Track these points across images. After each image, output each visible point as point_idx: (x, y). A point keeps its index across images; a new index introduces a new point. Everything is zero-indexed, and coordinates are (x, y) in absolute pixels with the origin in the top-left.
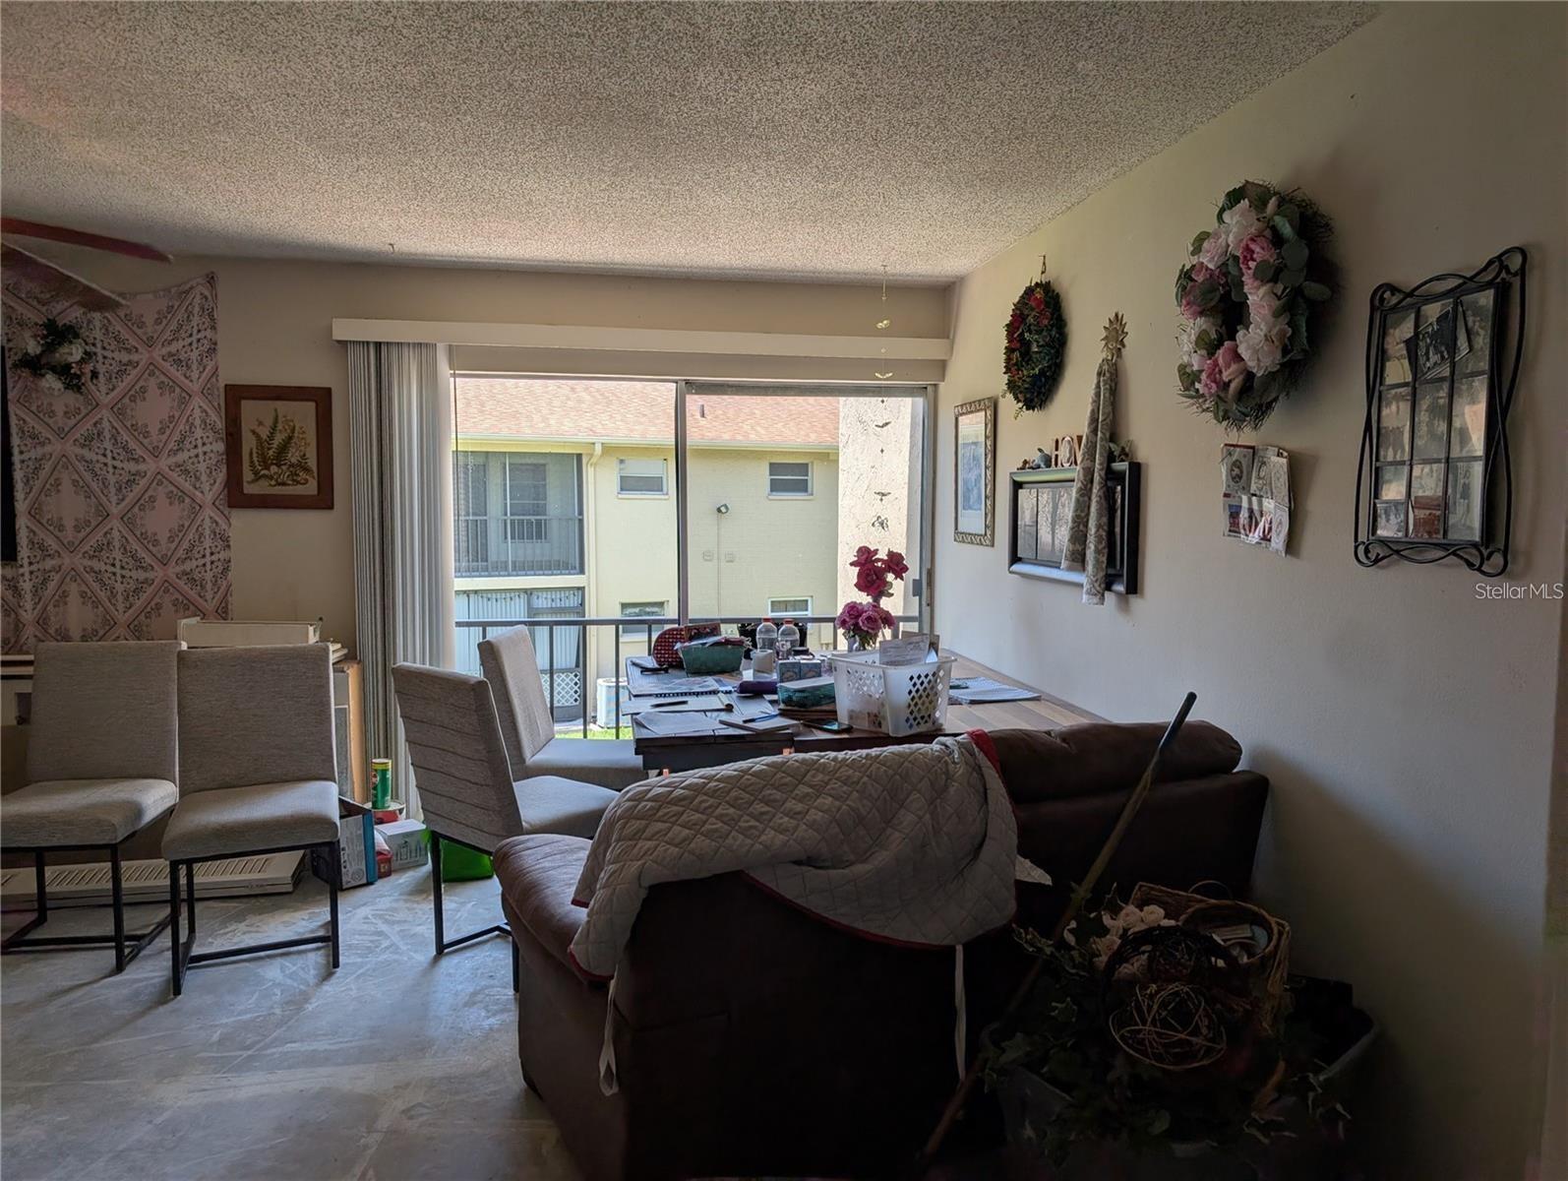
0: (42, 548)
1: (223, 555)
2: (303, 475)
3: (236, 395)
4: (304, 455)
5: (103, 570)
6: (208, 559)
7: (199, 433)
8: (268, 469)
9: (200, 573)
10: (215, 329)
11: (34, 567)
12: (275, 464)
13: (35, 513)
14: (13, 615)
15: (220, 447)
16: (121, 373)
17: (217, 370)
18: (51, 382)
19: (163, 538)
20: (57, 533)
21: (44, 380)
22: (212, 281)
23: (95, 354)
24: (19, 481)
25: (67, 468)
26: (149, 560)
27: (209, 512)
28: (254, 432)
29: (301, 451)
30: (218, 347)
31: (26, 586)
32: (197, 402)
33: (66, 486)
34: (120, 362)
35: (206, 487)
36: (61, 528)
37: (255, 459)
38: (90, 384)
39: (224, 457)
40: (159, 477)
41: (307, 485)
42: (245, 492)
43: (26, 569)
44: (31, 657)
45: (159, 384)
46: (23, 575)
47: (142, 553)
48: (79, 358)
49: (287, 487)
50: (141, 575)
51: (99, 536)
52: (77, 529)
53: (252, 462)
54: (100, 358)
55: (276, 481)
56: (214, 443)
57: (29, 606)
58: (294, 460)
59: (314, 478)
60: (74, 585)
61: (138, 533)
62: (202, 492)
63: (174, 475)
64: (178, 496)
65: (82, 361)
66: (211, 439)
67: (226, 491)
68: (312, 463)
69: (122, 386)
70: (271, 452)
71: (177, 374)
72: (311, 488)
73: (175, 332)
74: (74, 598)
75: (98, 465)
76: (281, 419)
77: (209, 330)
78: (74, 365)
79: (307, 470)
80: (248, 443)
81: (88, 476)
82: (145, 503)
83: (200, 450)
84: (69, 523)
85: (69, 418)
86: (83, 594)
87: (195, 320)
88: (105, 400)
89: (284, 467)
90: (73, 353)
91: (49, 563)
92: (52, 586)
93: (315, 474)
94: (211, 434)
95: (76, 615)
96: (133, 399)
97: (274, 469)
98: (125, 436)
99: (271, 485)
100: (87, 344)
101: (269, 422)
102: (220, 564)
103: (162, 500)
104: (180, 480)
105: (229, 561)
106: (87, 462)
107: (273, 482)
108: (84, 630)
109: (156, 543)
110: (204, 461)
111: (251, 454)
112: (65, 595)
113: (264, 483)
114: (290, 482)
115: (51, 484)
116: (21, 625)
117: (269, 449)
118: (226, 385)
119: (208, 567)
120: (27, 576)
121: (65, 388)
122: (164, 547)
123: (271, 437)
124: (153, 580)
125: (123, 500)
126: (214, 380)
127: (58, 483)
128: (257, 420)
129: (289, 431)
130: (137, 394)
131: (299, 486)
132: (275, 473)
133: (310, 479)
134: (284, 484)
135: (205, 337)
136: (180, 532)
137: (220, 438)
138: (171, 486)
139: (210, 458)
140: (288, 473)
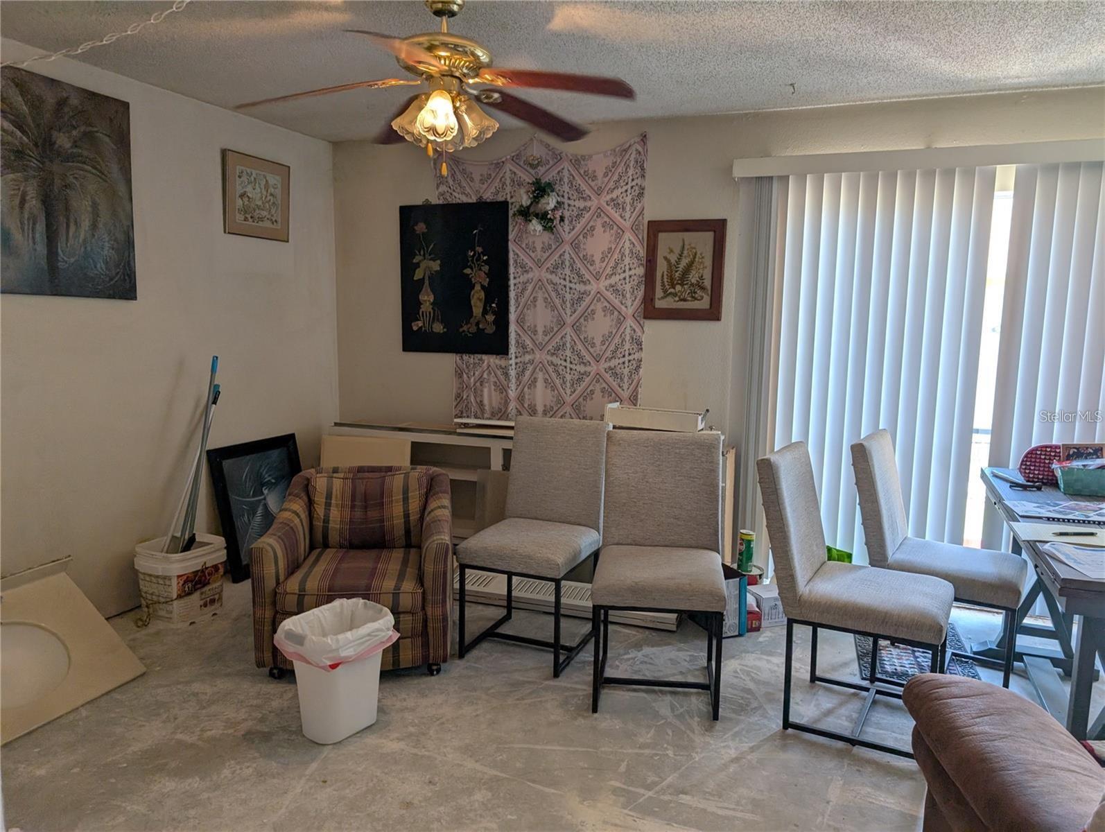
0: (524, 347)
1: (636, 356)
2: (699, 292)
3: (656, 229)
4: (702, 277)
5: (559, 364)
6: (627, 358)
7: (627, 260)
8: (674, 288)
9: (620, 369)
10: (644, 176)
11: (518, 360)
12: (679, 284)
13: (520, 321)
14: (504, 393)
15: (641, 271)
16: (579, 216)
17: (643, 210)
18: (536, 226)
19: (598, 341)
20: (532, 336)
21: (531, 224)
22: (644, 139)
23: (563, 203)
24: (513, 299)
25: (542, 289)
26: (588, 358)
27: (630, 322)
28: (665, 258)
29: (699, 273)
30: (645, 192)
31: (513, 373)
32: (628, 235)
33: (540, 302)
34: (579, 208)
35: (629, 303)
36: (535, 332)
37: (665, 280)
38: (559, 226)
39: (644, 279)
40: (599, 295)
41: (702, 301)
42: (657, 306)
43: (513, 362)
44: (512, 424)
45: (603, 224)
46: (511, 365)
47: (584, 352)
48: (553, 206)
49: (687, 302)
50: (582, 369)
51: (557, 339)
52: (545, 333)
53: (663, 282)
54: (566, 206)
55: (679, 297)
56: (637, 268)
57: (513, 386)
58: (694, 281)
59: (708, 295)
60: (541, 373)
61: (582, 337)
62: (626, 307)
63: (608, 294)
64: (611, 309)
65: (555, 209)
66: (635, 265)
67: (642, 306)
68: (707, 283)
69: (579, 227)
70: (677, 274)
71: (616, 216)
72: (704, 303)
73: (616, 182)
74: (540, 384)
75: (560, 286)
76: (686, 247)
77: (640, 178)
78: (550, 212)
79: (703, 288)
80: (661, 267)
81: (553, 295)
82: (588, 315)
83: (627, 274)
84: (540, 330)
85: (545, 252)
86: (546, 381)
87: (631, 172)
88: (568, 237)
89: (686, 286)
90: (550, 202)
91: (527, 358)
92: (528, 373)
93: (709, 292)
94: (635, 261)
95: (541, 395)
96: (585, 236)
97: (678, 288)
98: (579, 265)
99: (675, 301)
100: (558, 196)
101: (677, 251)
102: (634, 362)
103: (599, 313)
104: (612, 298)
105: (641, 361)
106: (554, 284)
107: (677, 299)
108: (545, 406)
109: (593, 345)
110: (629, 282)
111: (663, 276)
112: (535, 380)
113: (670, 299)
114: (689, 298)
115: (531, 302)
116: (509, 401)
117: (676, 271)
118: (649, 222)
119: (627, 364)
120: (514, 367)
121: (544, 230)
122: (599, 348)
123: (678, 261)
124: (590, 373)
125: (575, 312)
126: (640, 218)
127: (535, 299)
128: (669, 248)
129: (691, 256)
130: (589, 232)
131: (696, 301)
132: (679, 291)
133: (705, 296)
134: (685, 300)
135: (637, 184)
136: (609, 337)
137: (642, 264)
138: (606, 302)
139: (634, 280)
140: (689, 291)
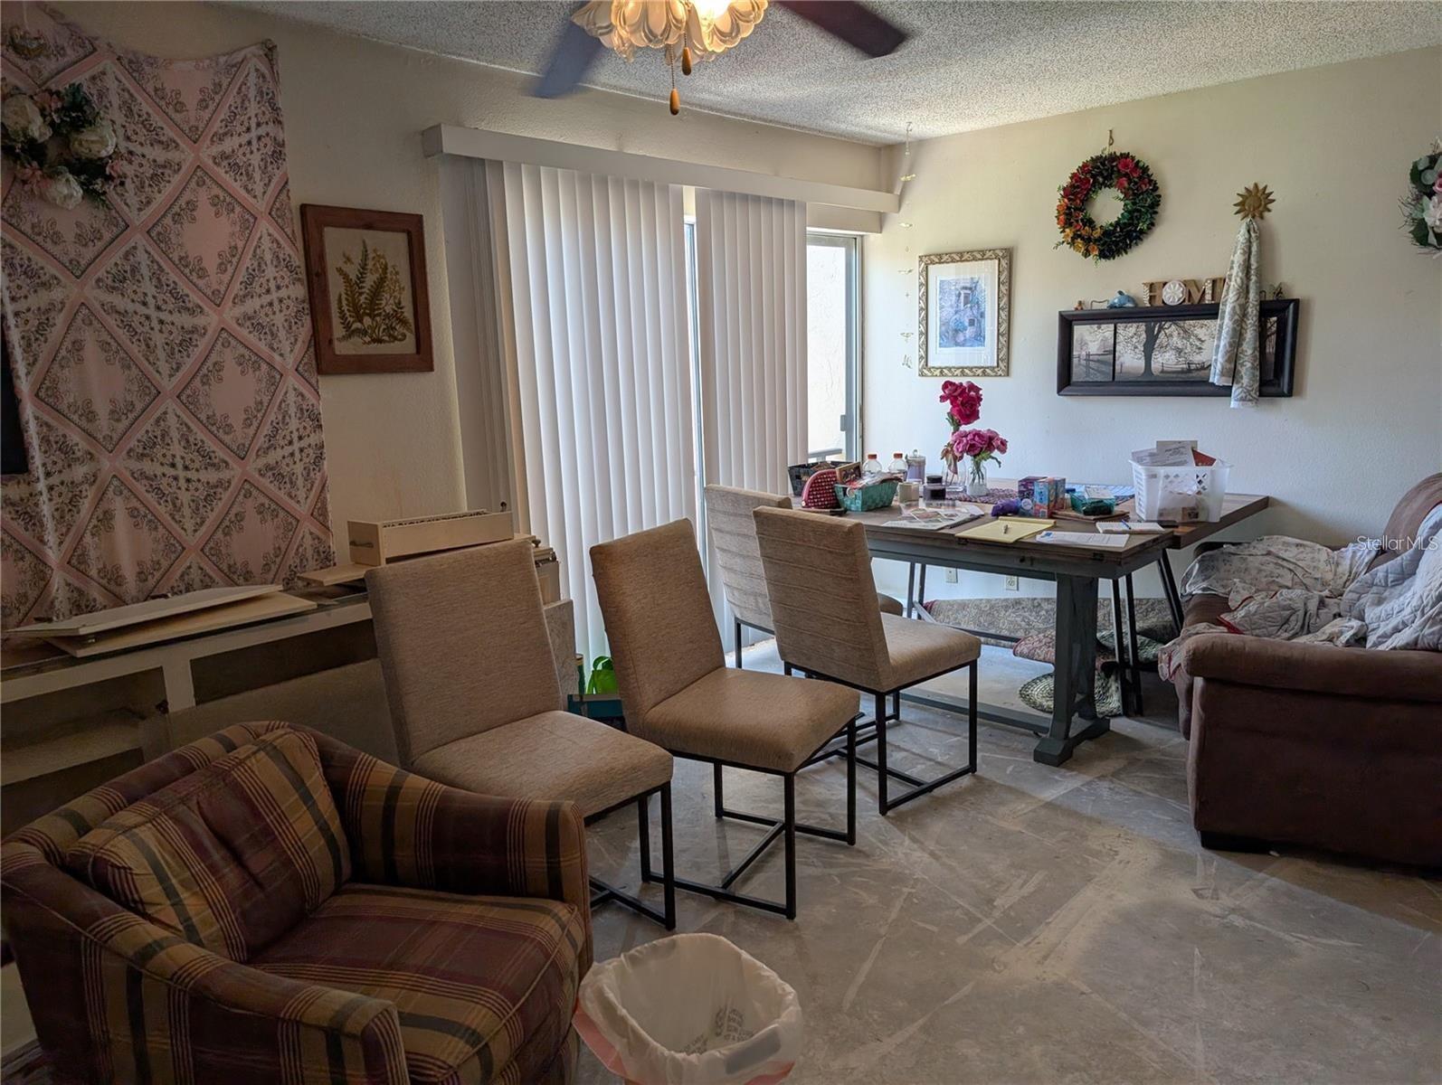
0: (65, 449)
1: (313, 439)
2: (399, 328)
3: (314, 219)
4: (400, 303)
5: (159, 474)
6: (296, 446)
7: (271, 271)
8: (361, 321)
9: (288, 465)
10: (280, 123)
11: (55, 480)
12: (368, 315)
13: (47, 394)
15: (300, 291)
16: (158, 179)
17: (286, 183)
18: (65, 187)
19: (237, 421)
20: (84, 423)
22: (271, 53)
24: (17, 345)
25: (91, 324)
26: (221, 454)
27: (292, 381)
28: (340, 270)
29: (395, 297)
30: (286, 150)
31: (46, 509)
32: (265, 227)
33: (91, 351)
34: (155, 161)
35: (286, 347)
36: (91, 416)
37: (345, 308)
38: (114, 193)
39: (306, 306)
40: (224, 334)
41: (404, 342)
42: (338, 353)
45: (212, 198)
46: (38, 493)
47: (211, 445)
48: (112, 151)
49: (383, 345)
50: (212, 476)
51: (147, 425)
52: (115, 415)
53: (342, 312)
55: (371, 336)
56: (291, 287)
57: (52, 539)
58: (388, 309)
59: (411, 333)
60: (118, 499)
61: (203, 417)
62: (281, 355)
63: (244, 333)
64: (250, 361)
66: (287, 281)
67: (311, 352)
68: (408, 313)
69: (160, 200)
70: (362, 298)
71: (235, 187)
72: (407, 346)
73: (226, 122)
74: (121, 522)
75: (136, 318)
76: (371, 255)
77: (271, 124)
78: (106, 162)
79: (403, 322)
80: (336, 287)
81: (123, 335)
82: (209, 373)
83: (274, 296)
84: (102, 409)
85: (85, 245)
86: (133, 513)
87: (252, 108)
88: (138, 219)
89: (378, 318)
90: (102, 141)
91: (80, 471)
92: (86, 505)
93: (413, 327)
94: (287, 273)
95: (128, 545)
96: (177, 218)
98: (172, 276)
99: (365, 343)
101: (357, 259)
102: (311, 451)
103: (231, 368)
104: (252, 339)
105: (322, 447)
106: (119, 313)
107: (367, 339)
108: (140, 563)
109: (229, 429)
110: (281, 311)
111: (340, 301)
112: (107, 516)
113: (356, 340)
114: (386, 338)
115: (68, 350)
116: (46, 572)
117: (361, 294)
118: (301, 205)
119: (297, 456)
120: (45, 497)
121: (83, 198)
122: (240, 435)
123: (361, 278)
124: (229, 482)
125: (178, 369)
126: (284, 196)
127: (78, 346)
128: (344, 255)
129: (380, 270)
130: (182, 212)
131: (396, 342)
132: (369, 326)
133: (408, 334)
134: (380, 341)
135: (268, 135)
136: (258, 411)
137: (299, 280)
138: (239, 346)
139: (288, 307)
140: (383, 327)
